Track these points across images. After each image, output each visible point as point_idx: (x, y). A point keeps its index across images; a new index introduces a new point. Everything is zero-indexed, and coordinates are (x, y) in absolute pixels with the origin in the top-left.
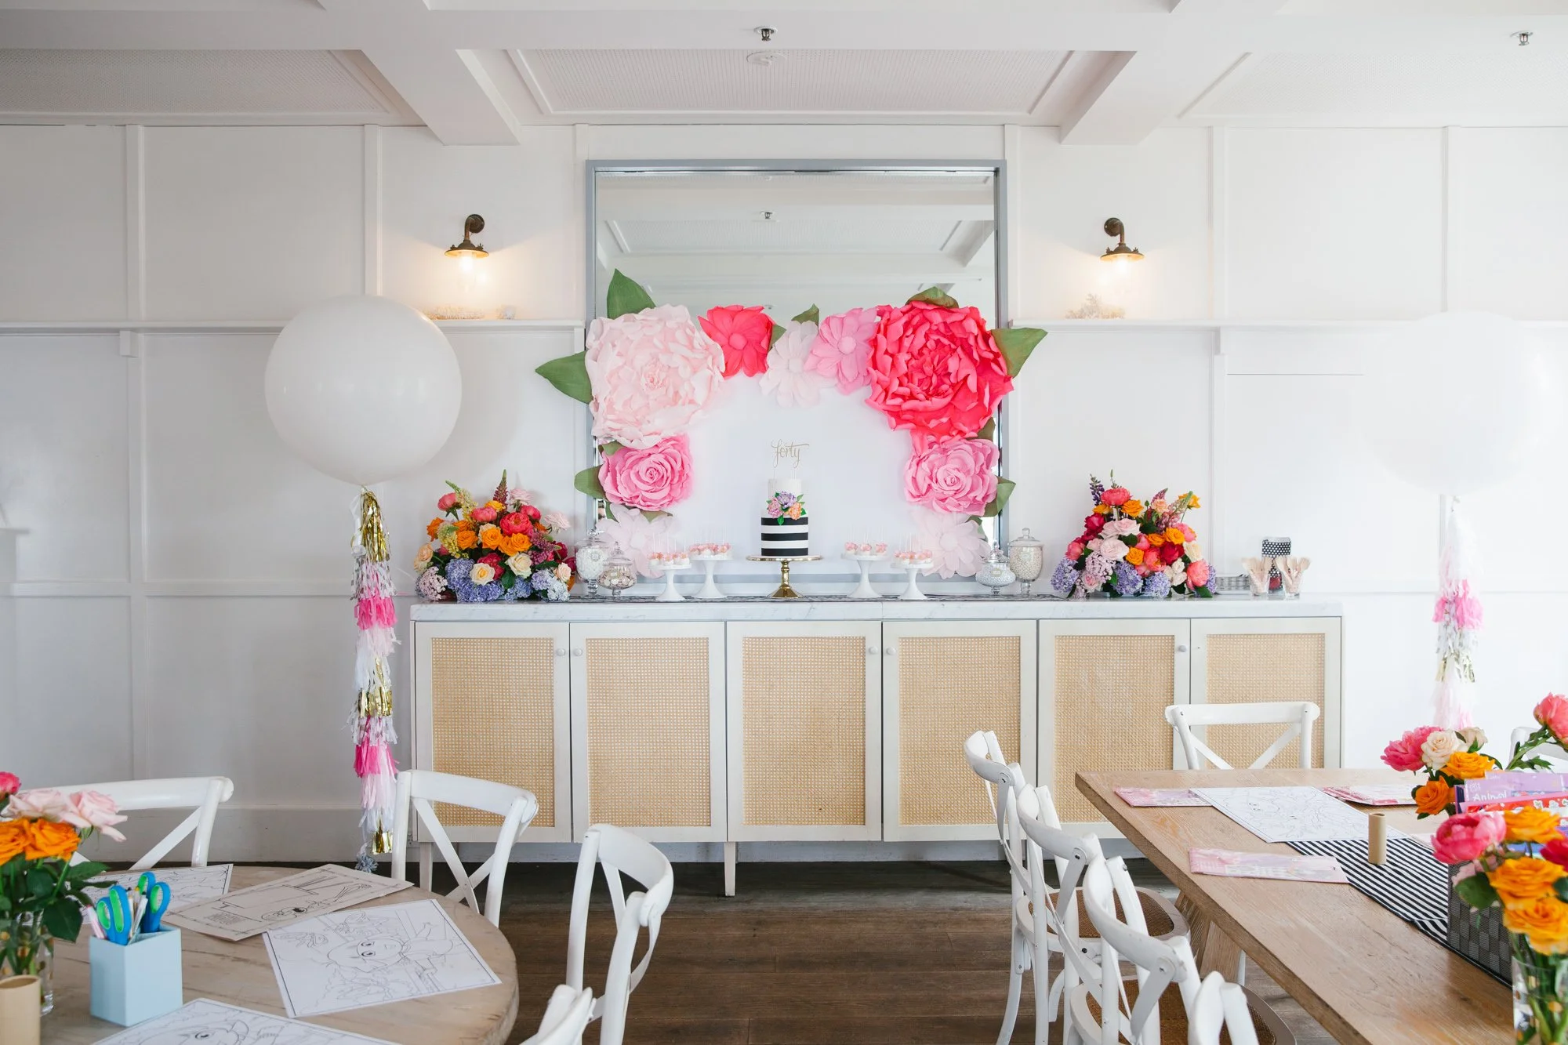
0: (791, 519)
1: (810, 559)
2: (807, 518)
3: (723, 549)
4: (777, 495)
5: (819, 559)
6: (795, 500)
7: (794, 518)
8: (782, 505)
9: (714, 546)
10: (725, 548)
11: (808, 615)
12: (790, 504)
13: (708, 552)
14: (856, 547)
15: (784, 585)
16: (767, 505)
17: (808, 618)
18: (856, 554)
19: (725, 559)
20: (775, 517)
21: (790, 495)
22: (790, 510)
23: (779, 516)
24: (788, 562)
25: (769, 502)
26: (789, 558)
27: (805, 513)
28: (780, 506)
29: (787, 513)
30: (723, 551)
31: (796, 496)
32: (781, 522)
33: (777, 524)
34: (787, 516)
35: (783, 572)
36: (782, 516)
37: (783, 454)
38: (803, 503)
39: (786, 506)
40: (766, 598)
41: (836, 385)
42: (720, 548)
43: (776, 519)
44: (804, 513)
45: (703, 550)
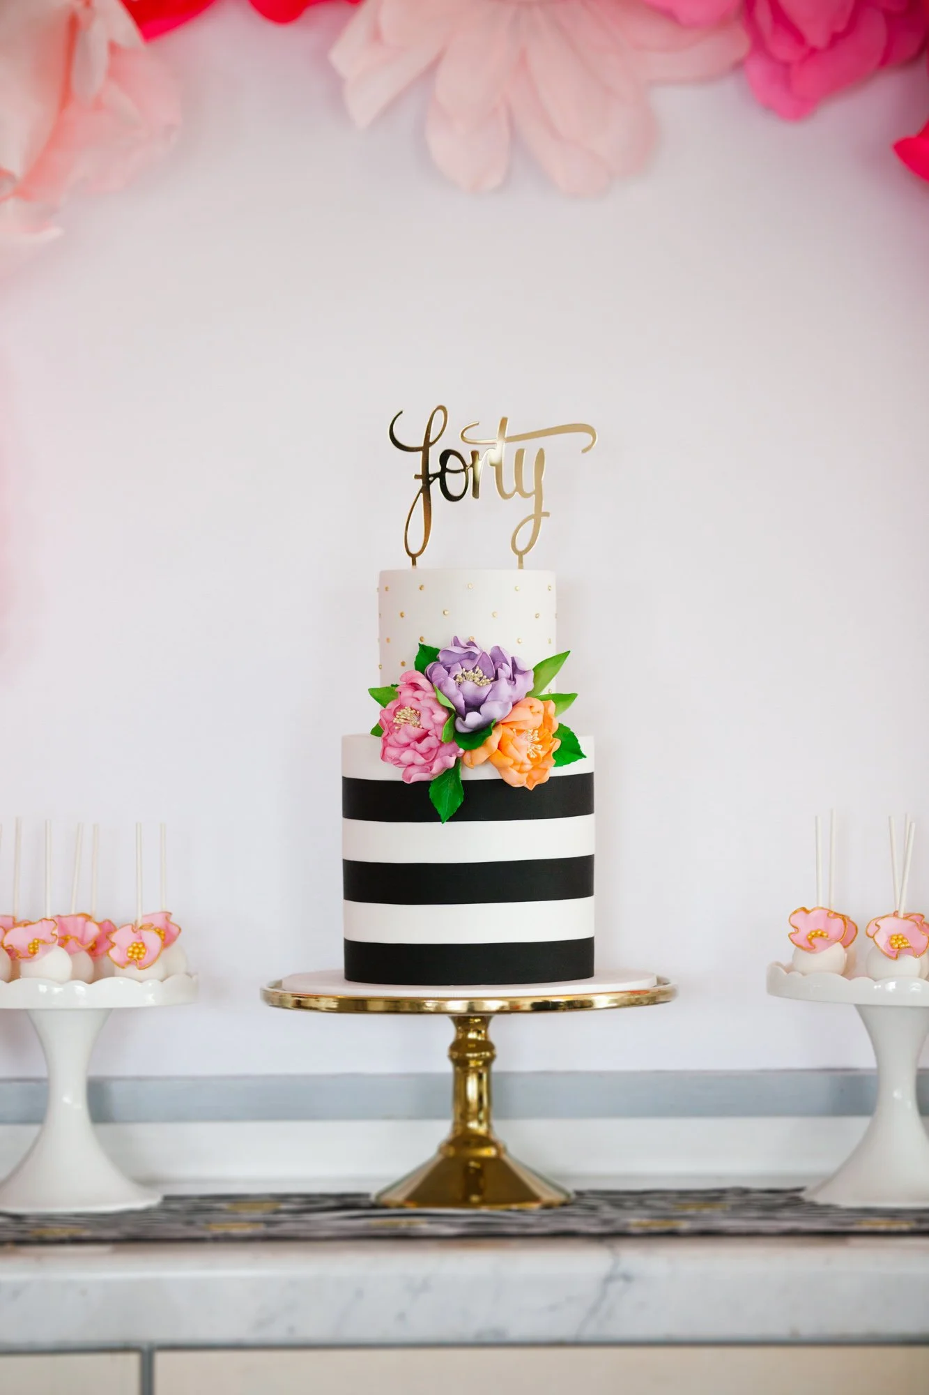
0: (500, 783)
1: (601, 1002)
2: (585, 782)
3: (141, 945)
4: (427, 656)
5: (652, 999)
6: (525, 684)
7: (516, 779)
8: (455, 714)
9: (93, 931)
10: (153, 940)
11: (594, 1310)
12: (493, 710)
13: (56, 961)
14: (849, 933)
15: (463, 1141)
16: (373, 713)
17: (590, 1332)
18: (848, 971)
19: (150, 1000)
20: (417, 776)
21: (496, 658)
22: (494, 738)
23: (437, 767)
24: (485, 1018)
25: (384, 695)
26: (491, 996)
27: (577, 753)
28: (441, 716)
29: (481, 754)
30: (137, 959)
31: (528, 662)
32: (446, 800)
33: (429, 815)
34: (478, 770)
35: (461, 1063)
36: (452, 772)
37: (455, 483)
38: (564, 699)
39: (473, 719)
40: (375, 1206)
41: (739, 65)
42: (123, 938)
43: (423, 786)
44: (571, 749)
45: (32, 953)
